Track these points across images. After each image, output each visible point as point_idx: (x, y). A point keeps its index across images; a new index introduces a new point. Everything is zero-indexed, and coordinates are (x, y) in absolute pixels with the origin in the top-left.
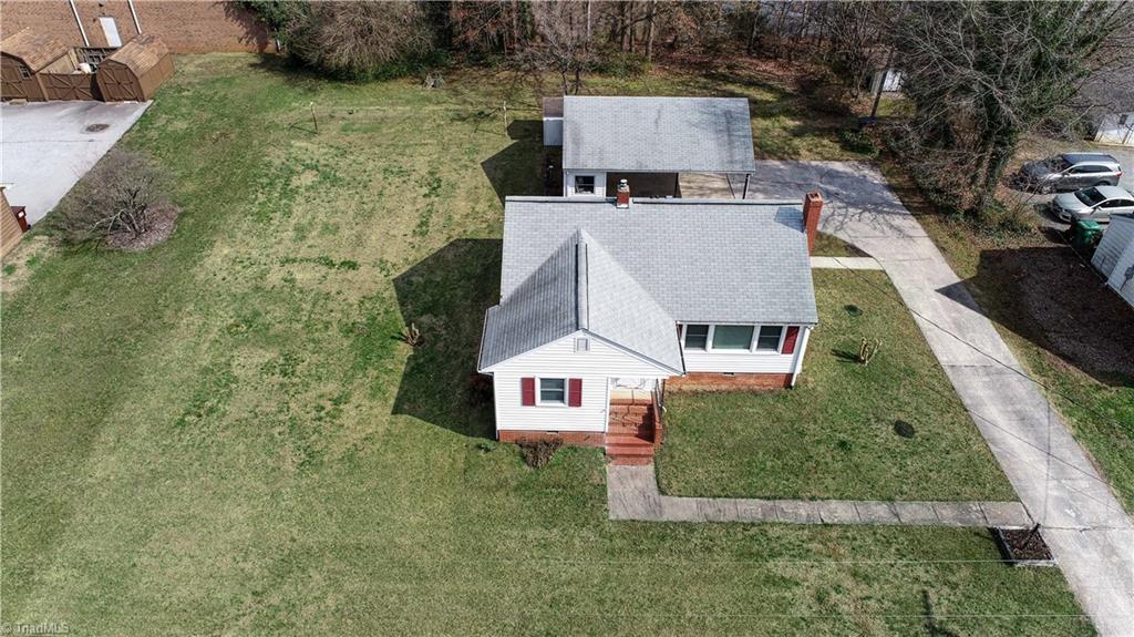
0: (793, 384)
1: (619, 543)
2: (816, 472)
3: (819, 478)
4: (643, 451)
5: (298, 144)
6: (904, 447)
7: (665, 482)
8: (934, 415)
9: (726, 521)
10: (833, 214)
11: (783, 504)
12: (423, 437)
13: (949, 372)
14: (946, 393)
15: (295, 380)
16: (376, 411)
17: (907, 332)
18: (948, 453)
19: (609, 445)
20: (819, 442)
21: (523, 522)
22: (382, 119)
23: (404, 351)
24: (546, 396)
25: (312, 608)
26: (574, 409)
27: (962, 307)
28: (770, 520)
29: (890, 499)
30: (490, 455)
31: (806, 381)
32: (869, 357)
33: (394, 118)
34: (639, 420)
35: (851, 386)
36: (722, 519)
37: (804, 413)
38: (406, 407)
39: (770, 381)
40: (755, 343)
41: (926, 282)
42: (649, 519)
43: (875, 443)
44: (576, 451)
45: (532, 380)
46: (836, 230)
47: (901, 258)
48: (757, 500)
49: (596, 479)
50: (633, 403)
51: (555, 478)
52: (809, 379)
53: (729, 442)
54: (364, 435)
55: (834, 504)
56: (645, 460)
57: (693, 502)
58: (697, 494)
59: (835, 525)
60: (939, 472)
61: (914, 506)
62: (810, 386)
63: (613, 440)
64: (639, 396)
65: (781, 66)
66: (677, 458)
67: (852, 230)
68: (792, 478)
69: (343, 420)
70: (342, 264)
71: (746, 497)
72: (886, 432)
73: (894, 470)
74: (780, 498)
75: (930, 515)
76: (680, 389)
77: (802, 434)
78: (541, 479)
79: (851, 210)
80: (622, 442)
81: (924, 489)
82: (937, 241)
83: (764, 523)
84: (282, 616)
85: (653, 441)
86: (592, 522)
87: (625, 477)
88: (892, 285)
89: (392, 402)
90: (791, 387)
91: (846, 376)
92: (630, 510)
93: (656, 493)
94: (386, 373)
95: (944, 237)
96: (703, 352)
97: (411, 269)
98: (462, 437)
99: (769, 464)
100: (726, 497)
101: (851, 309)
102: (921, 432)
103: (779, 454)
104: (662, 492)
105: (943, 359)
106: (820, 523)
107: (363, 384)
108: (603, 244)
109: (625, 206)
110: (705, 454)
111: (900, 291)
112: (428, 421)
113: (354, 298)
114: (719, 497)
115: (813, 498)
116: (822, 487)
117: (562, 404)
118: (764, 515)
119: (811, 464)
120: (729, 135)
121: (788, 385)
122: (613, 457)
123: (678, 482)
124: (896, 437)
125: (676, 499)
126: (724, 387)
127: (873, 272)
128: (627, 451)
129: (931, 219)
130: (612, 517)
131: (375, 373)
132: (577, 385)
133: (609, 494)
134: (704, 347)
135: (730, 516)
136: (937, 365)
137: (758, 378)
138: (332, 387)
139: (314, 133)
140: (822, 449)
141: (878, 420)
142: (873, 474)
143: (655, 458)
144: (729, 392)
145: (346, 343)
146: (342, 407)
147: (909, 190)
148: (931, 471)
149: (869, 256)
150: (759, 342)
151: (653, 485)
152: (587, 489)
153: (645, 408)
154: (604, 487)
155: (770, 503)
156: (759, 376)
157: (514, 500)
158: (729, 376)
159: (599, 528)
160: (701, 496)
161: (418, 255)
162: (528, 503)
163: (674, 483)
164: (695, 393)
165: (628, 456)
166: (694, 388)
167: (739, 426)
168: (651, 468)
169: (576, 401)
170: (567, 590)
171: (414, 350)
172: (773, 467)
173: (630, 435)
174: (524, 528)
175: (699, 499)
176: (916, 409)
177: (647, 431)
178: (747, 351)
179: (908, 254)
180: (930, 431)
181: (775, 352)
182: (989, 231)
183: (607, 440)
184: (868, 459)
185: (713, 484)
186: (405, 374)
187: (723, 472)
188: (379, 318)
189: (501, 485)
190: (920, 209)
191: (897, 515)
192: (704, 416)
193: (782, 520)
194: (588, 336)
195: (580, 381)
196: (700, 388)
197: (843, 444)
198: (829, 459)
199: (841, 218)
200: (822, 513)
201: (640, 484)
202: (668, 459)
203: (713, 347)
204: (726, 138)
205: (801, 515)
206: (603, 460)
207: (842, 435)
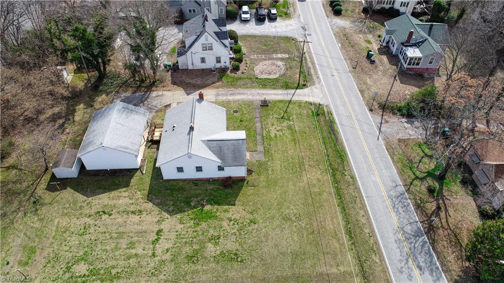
1: (270, 158)
12: (244, 197)
15: (222, 234)
16: (234, 210)
23: (208, 207)
25: (295, 211)
38: (232, 203)
54: (243, 211)
69: (238, 218)
70: (158, 235)
84: (298, 216)
89: (230, 207)
94: (218, 210)
98: (243, 188)
107: (223, 215)
113: (180, 226)
131: (218, 213)
138: (225, 223)
145: (204, 224)
146: (233, 219)
170: (283, 167)
174: (269, 174)
186: (218, 205)
188: (192, 217)
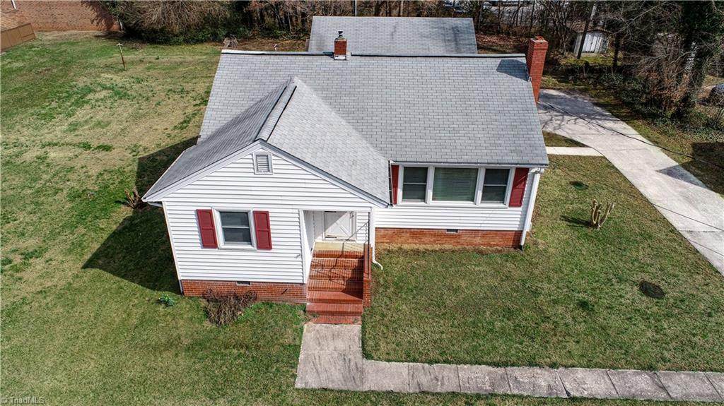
0: (522, 243)
2: (555, 335)
3: (559, 342)
4: (350, 308)
5: (106, 76)
6: (655, 309)
7: (371, 343)
8: (683, 276)
9: (443, 391)
10: (551, 120)
11: (517, 372)
12: (105, 291)
13: (687, 236)
14: (690, 256)
16: (66, 265)
17: (636, 203)
18: (710, 315)
19: (312, 300)
20: (556, 302)
21: (185, 389)
22: (181, 63)
23: (124, 212)
24: (230, 236)
26: (263, 253)
27: (686, 183)
28: (501, 391)
29: (651, 368)
30: (169, 310)
31: (536, 244)
32: (602, 221)
33: (190, 62)
34: (348, 273)
35: (586, 247)
36: (439, 390)
37: (537, 272)
38: (100, 262)
39: (497, 240)
40: (479, 194)
41: (646, 165)
42: (343, 388)
43: (621, 304)
44: (271, 307)
45: (209, 213)
46: (555, 129)
47: (618, 148)
48: (483, 366)
49: (288, 340)
50: (342, 255)
51: (239, 336)
52: (539, 241)
53: (451, 300)
54: (39, 289)
55: (580, 373)
56: (352, 318)
57: (403, 368)
58: (409, 358)
59: (585, 399)
60: (704, 337)
61: (683, 376)
62: (541, 247)
63: (316, 295)
64: (349, 247)
65: (503, 39)
66: (389, 317)
67: (570, 129)
68: (527, 341)
69: (26, 273)
70: (99, 147)
71: (471, 363)
72: (631, 293)
73: (650, 334)
74: (513, 365)
75: (706, 389)
76: (400, 248)
77: (536, 293)
78: (221, 337)
79: (567, 118)
80: (326, 297)
81: (691, 356)
82: (649, 137)
83: (493, 395)
85: (362, 297)
86: (272, 391)
87: (326, 338)
88: (613, 167)
89: (87, 257)
90: (520, 247)
91: (579, 238)
92: (323, 376)
93: (360, 356)
94: (95, 231)
95: (655, 135)
96: (423, 204)
97: (160, 151)
98: (147, 291)
99: (498, 324)
100: (445, 362)
101: (577, 184)
102: (672, 294)
103: (509, 314)
104: (367, 355)
105: (679, 225)
106: (566, 396)
107: (66, 241)
108: (316, 90)
109: (342, 57)
110: (422, 313)
111: (622, 172)
112: (118, 275)
113: (94, 171)
114: (437, 362)
115: (553, 366)
116: (563, 352)
117: (249, 247)
118: (493, 385)
119: (549, 326)
120: (456, 44)
121: (517, 246)
122: (315, 314)
123: (388, 343)
124: (644, 298)
125: (383, 364)
126: (447, 247)
127: (594, 158)
128: (331, 307)
129: (639, 123)
130: (299, 385)
131: (84, 231)
132: (262, 218)
133: (301, 357)
134: (423, 198)
135: (450, 385)
136: (673, 230)
137: (483, 236)
138: (31, 243)
139: (122, 70)
140: (560, 309)
141: (620, 280)
142: (625, 338)
143: (363, 317)
144: (453, 251)
145: (68, 205)
146: (31, 261)
147: (616, 105)
148: (694, 335)
149: (587, 146)
150: (483, 192)
151: (357, 346)
152: (275, 351)
153: (356, 260)
154: (297, 349)
155: (501, 371)
156: (485, 234)
157: (183, 361)
158: (453, 234)
159: (279, 399)
160: (415, 360)
161: (172, 141)
162: (198, 366)
163: (382, 345)
164: (417, 252)
165: (332, 313)
166: (415, 247)
167: (463, 284)
168: (357, 328)
169: (265, 243)
171: (134, 212)
172: (503, 328)
173: (336, 289)
175: (411, 364)
176: (661, 270)
177: (356, 286)
178: (470, 204)
179: (624, 146)
180: (682, 292)
181: (502, 205)
182: (695, 130)
183: (308, 295)
184: (615, 322)
185: (429, 347)
186: (114, 233)
187: (442, 333)
188: (112, 187)
189: (169, 345)
190: (629, 117)
191: (663, 388)
192: (424, 273)
193: (516, 392)
194: (268, 151)
195: (266, 214)
196: (422, 247)
197: (583, 304)
198: (569, 320)
199: (558, 122)
200: (566, 384)
201: (341, 345)
202: (378, 317)
203: (434, 199)
204: (453, 45)
205: (540, 386)
206: (302, 317)
207: (581, 295)
